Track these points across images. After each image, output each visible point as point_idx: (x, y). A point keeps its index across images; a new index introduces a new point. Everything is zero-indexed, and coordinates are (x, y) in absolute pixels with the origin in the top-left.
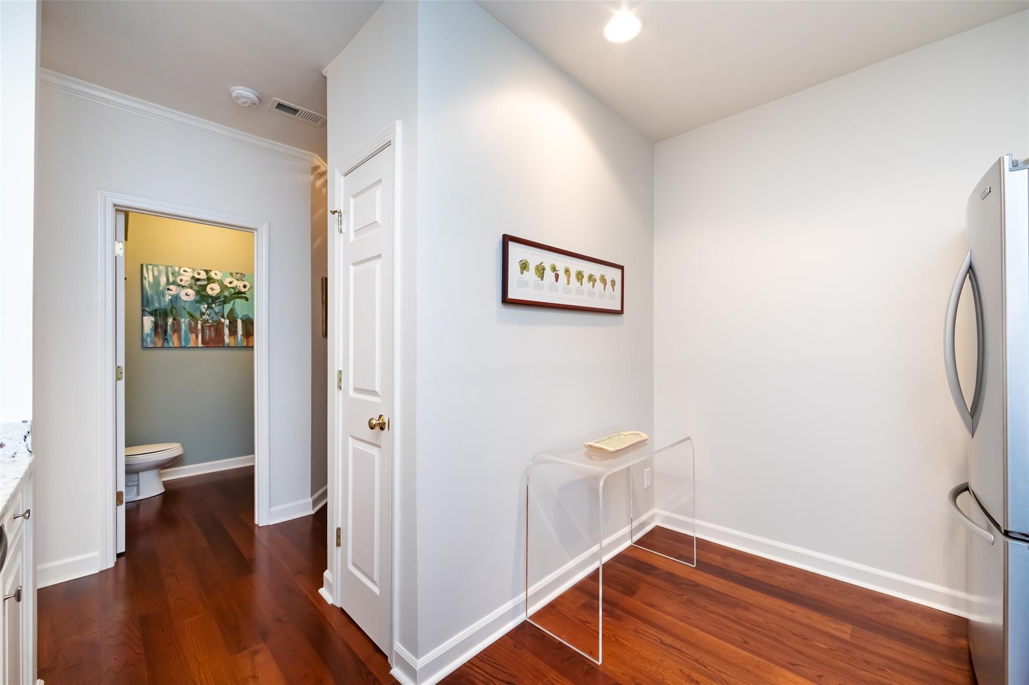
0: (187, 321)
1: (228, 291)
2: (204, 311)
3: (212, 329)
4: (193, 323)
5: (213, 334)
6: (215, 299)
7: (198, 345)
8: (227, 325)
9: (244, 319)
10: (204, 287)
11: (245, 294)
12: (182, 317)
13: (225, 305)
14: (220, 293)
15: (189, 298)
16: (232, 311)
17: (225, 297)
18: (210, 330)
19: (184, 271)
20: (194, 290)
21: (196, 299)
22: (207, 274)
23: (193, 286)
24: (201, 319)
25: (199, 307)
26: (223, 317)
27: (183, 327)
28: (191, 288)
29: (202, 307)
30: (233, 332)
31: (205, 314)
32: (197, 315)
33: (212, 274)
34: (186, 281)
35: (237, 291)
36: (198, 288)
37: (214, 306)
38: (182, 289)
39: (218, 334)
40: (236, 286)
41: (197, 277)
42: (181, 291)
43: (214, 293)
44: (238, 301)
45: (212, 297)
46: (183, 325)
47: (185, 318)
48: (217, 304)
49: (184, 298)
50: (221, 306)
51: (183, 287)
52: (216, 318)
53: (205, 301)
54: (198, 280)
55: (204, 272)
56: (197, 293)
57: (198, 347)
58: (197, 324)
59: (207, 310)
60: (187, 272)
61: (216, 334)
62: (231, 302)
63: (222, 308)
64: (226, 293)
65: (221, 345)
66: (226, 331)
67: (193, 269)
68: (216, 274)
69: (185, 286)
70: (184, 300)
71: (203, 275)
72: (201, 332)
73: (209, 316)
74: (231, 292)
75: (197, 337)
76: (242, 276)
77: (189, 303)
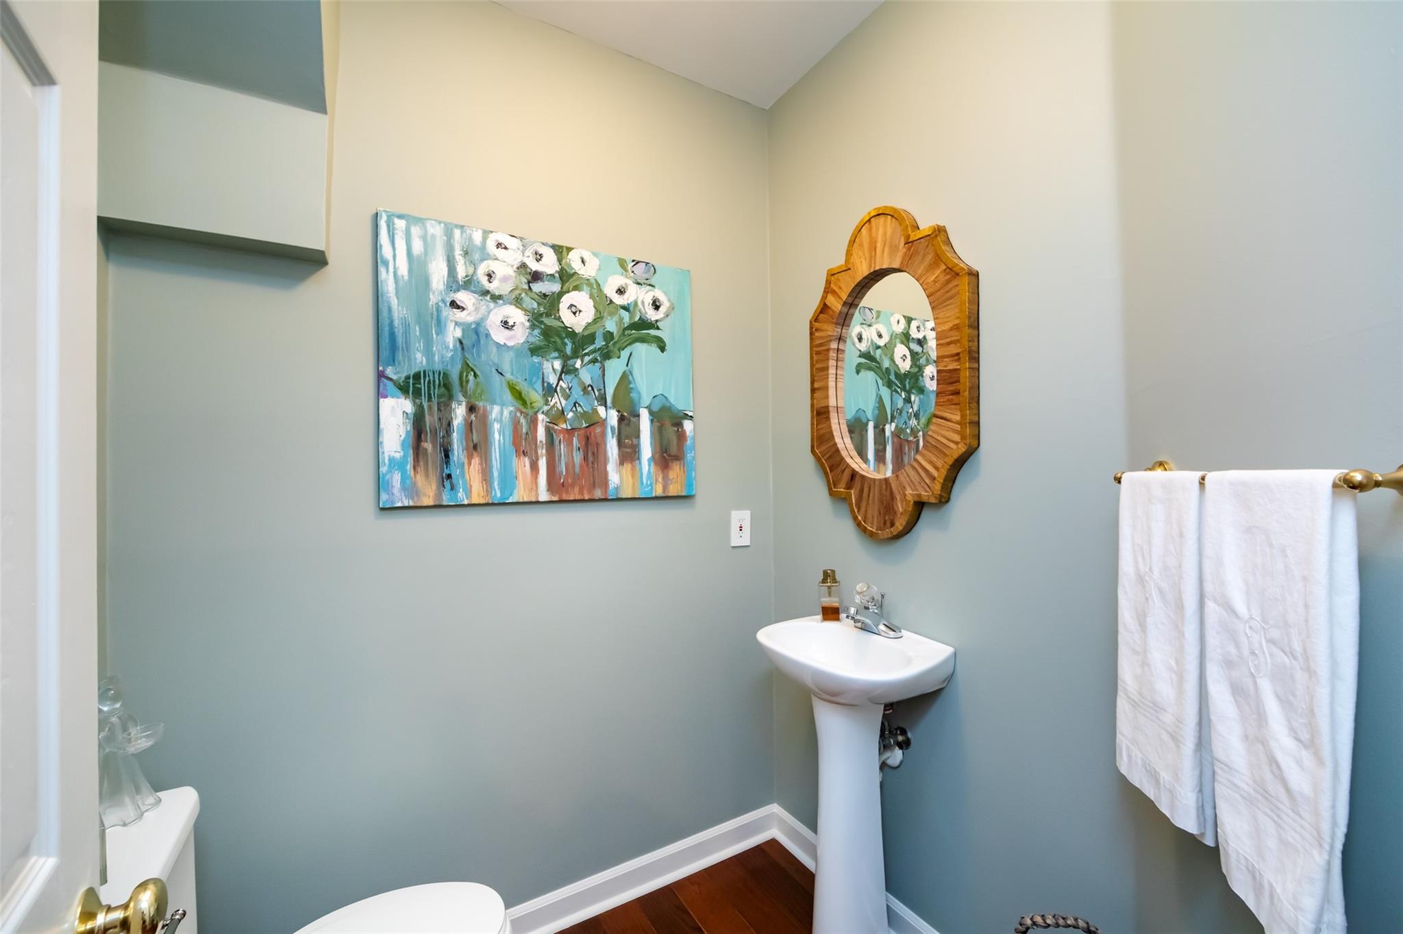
0: (506, 413)
1: (616, 318)
2: (552, 379)
3: (575, 440)
4: (523, 421)
5: (578, 458)
6: (582, 341)
7: (537, 495)
8: (612, 428)
9: (655, 408)
10: (551, 302)
11: (658, 328)
12: (493, 402)
13: (608, 363)
14: (595, 321)
15: (510, 338)
16: (625, 381)
17: (609, 336)
18: (570, 444)
19: (499, 245)
20: (525, 310)
21: (532, 339)
22: (560, 261)
23: (523, 295)
24: (546, 408)
25: (541, 364)
26: (603, 400)
27: (497, 436)
28: (518, 302)
29: (547, 366)
30: (629, 453)
31: (556, 391)
32: (535, 396)
33: (573, 259)
34: (505, 279)
35: (637, 319)
36: (535, 305)
37: (578, 364)
38: (492, 305)
39: (591, 459)
40: (636, 303)
41: (534, 266)
42: (489, 313)
43: (578, 323)
44: (640, 349)
45: (572, 334)
46: (496, 426)
47: (503, 405)
48: (587, 359)
49: (499, 336)
50: (598, 365)
51: (496, 298)
52: (585, 406)
53: (557, 350)
54: (536, 277)
55: (552, 250)
56: (536, 320)
57: (538, 502)
58: (533, 422)
59: (560, 379)
60: (506, 248)
61: (585, 458)
62: (623, 353)
63: (600, 372)
64: (611, 325)
65: (598, 494)
66: (612, 447)
67: (521, 239)
68: (585, 263)
69: (500, 297)
70: (498, 344)
71: (549, 265)
72: (544, 451)
73: (567, 397)
74: (621, 319)
75: (534, 467)
76: (649, 270)
77: (512, 354)
